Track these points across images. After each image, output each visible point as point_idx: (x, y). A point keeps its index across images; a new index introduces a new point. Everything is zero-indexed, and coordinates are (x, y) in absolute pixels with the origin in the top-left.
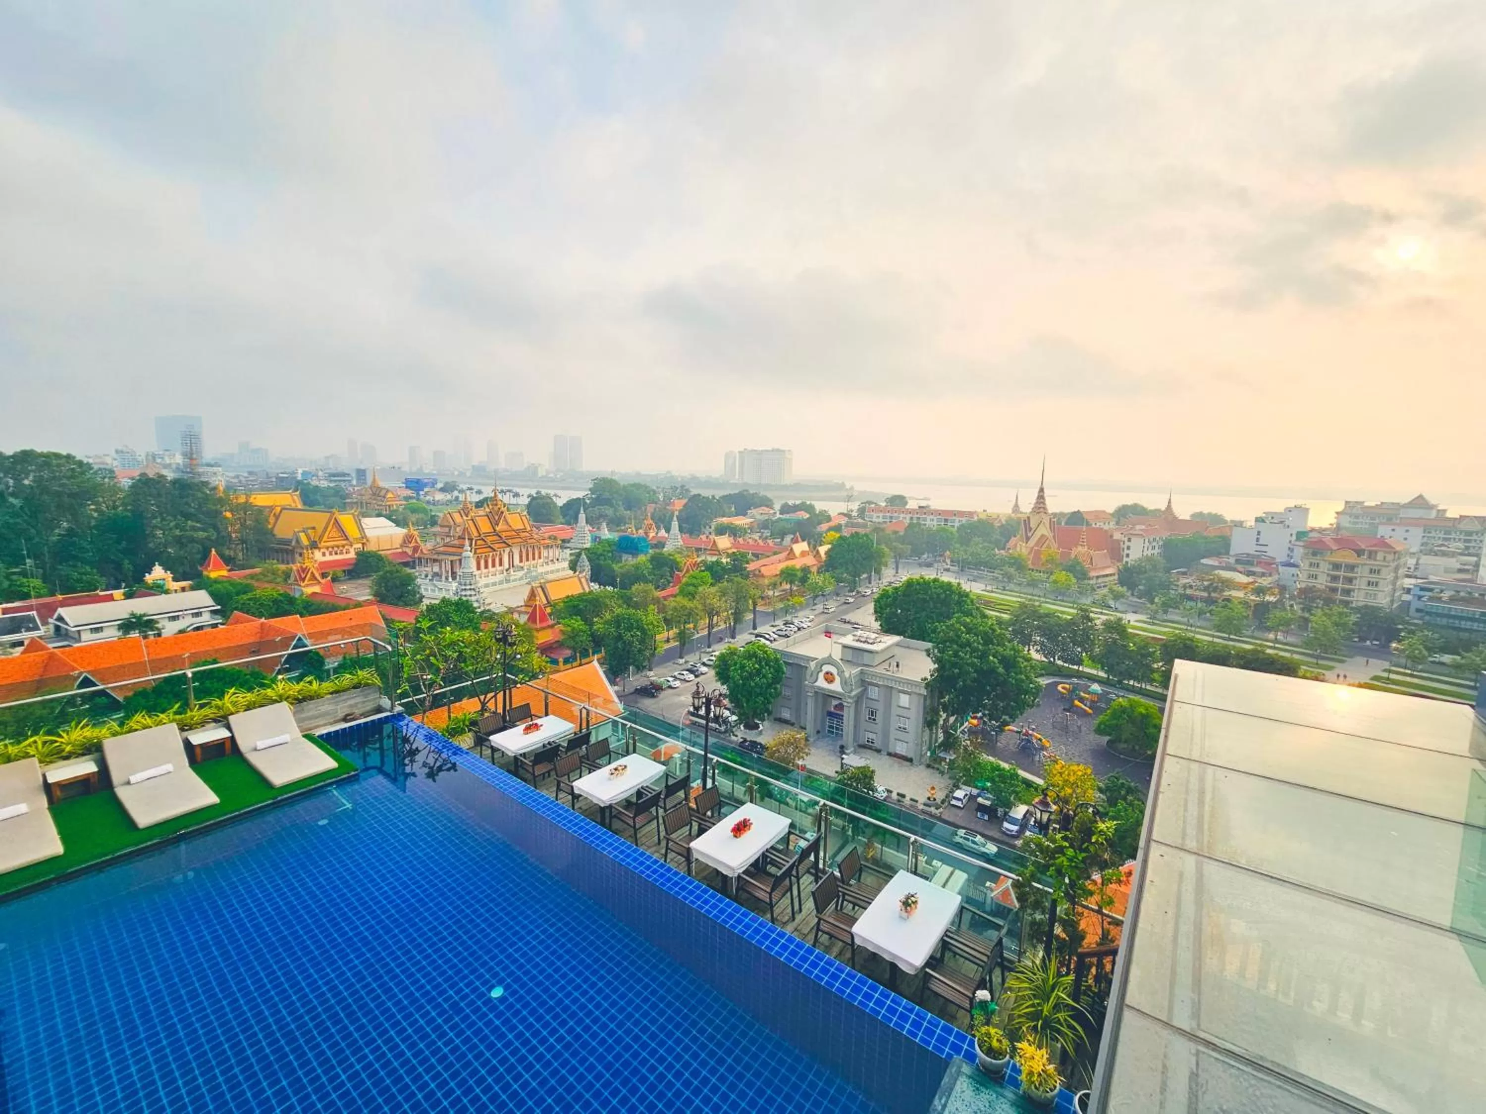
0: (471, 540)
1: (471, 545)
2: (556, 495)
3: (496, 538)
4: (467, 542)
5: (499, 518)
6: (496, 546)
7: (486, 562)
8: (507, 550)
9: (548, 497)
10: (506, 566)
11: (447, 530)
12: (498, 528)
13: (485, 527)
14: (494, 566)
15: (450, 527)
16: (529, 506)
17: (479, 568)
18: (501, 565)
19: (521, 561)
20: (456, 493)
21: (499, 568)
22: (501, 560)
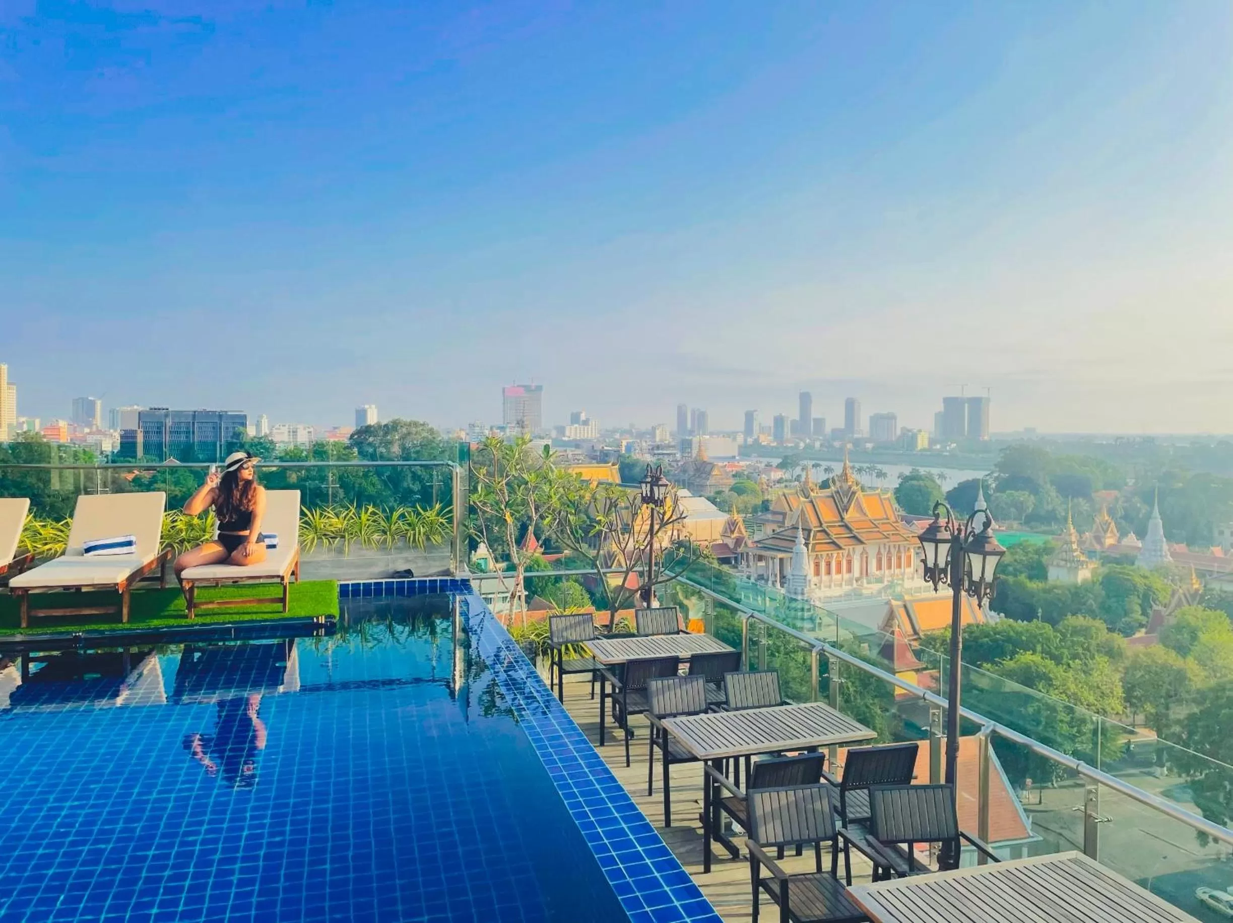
0: (807, 531)
1: (807, 538)
2: (942, 476)
3: (842, 530)
4: (800, 534)
5: (849, 501)
6: (840, 542)
7: (829, 564)
8: (859, 548)
9: (930, 477)
10: (856, 572)
11: (780, 518)
12: (847, 517)
13: (828, 515)
14: (839, 571)
15: (784, 515)
16: (897, 491)
17: (817, 573)
18: (849, 570)
19: (879, 567)
20: (798, 471)
21: (846, 576)
22: (849, 563)
